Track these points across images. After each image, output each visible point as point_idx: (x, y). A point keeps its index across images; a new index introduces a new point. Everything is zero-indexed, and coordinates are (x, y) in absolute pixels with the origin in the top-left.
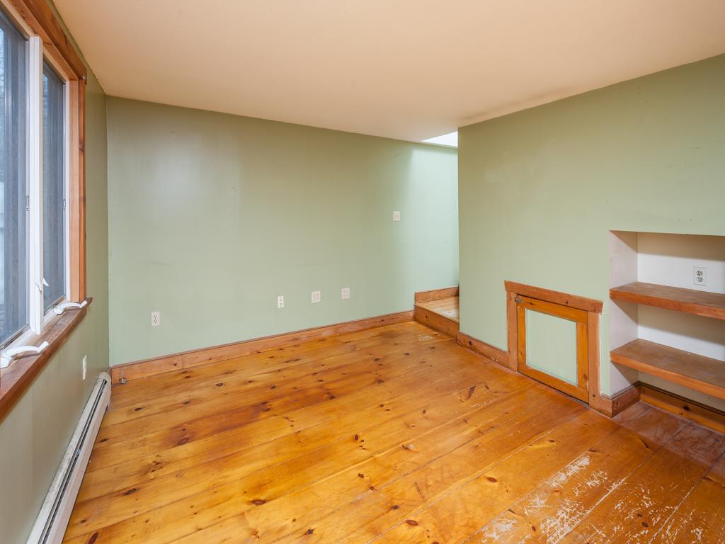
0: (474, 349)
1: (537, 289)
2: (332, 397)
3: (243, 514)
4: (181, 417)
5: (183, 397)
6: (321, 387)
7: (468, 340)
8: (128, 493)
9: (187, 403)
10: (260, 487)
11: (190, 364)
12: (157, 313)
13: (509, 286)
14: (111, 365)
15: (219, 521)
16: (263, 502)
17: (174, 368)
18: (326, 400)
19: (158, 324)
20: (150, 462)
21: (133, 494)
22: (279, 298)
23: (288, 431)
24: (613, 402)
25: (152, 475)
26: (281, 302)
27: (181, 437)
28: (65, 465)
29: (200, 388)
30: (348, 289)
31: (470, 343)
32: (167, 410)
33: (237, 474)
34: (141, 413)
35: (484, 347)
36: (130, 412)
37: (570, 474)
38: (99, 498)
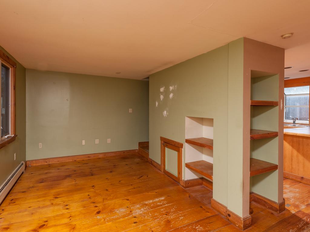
0: (152, 164)
1: (168, 139)
2: (92, 175)
3: (51, 200)
4: (44, 177)
5: (46, 171)
6: (90, 172)
7: (151, 161)
8: (23, 192)
9: (46, 173)
10: (59, 195)
11: (51, 162)
12: (41, 144)
13: (162, 139)
14: (26, 160)
15: (44, 200)
16: (58, 198)
17: (46, 163)
18: (90, 176)
19: (41, 147)
20: (31, 186)
21: (24, 193)
22: (83, 141)
23: (74, 183)
24: (185, 183)
25: (30, 189)
26: (84, 142)
27: (42, 181)
28: (7, 180)
29: (52, 169)
30: (110, 139)
31: (151, 162)
32: (40, 174)
33: (53, 191)
34: (32, 175)
35: (155, 163)
36: (29, 174)
37: (154, 201)
38: (16, 192)
